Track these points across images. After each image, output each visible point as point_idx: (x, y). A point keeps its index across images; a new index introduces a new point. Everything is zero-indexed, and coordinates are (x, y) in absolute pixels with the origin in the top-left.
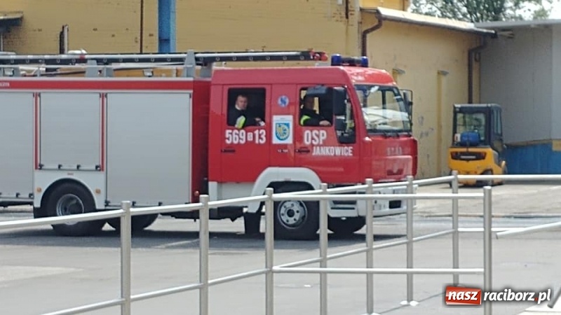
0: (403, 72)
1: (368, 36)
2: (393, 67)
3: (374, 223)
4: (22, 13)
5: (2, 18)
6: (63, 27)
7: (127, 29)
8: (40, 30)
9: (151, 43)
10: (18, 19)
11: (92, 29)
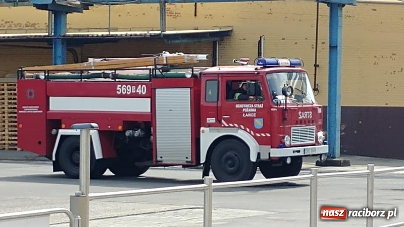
4: (232, 27)
5: (218, 30)
6: (261, 37)
7: (306, 39)
8: (244, 39)
9: (323, 49)
10: (229, 31)
11: (281, 38)
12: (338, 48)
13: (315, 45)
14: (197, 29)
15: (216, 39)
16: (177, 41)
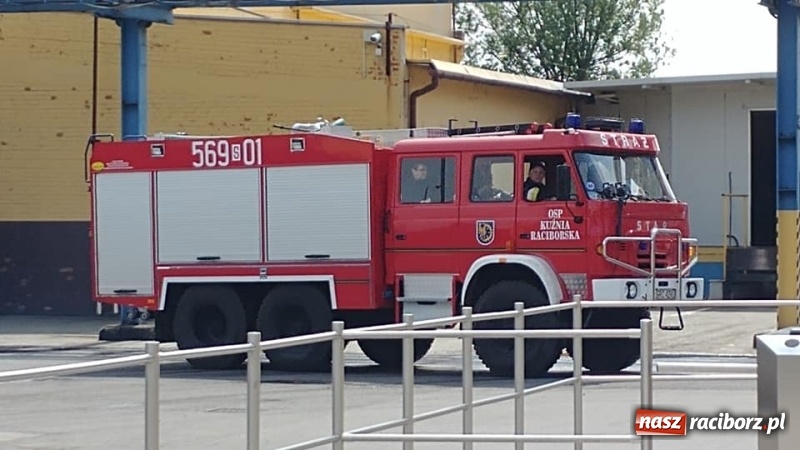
7: (74, 89)
9: (109, 109)
12: (140, 107)
13: (91, 101)
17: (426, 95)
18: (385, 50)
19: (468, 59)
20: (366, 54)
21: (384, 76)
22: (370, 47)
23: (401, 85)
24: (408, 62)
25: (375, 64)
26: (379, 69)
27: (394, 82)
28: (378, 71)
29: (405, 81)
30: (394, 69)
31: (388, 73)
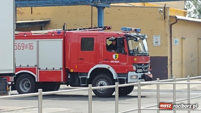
0: (185, 38)
1: (172, 26)
2: (182, 37)
3: (176, 93)
4: (50, 19)
5: (43, 21)
6: (64, 24)
7: (87, 24)
8: (56, 25)
10: (48, 21)
11: (74, 24)
14: (33, 20)
15: (42, 25)
16: (23, 26)
17: (175, 24)
18: (164, 13)
19: (189, 15)
20: (159, 14)
21: (164, 20)
22: (160, 12)
23: (168, 22)
24: (170, 16)
25: (161, 17)
26: (162, 18)
27: (166, 21)
28: (162, 19)
29: (169, 21)
30: (166, 18)
31: (165, 19)
